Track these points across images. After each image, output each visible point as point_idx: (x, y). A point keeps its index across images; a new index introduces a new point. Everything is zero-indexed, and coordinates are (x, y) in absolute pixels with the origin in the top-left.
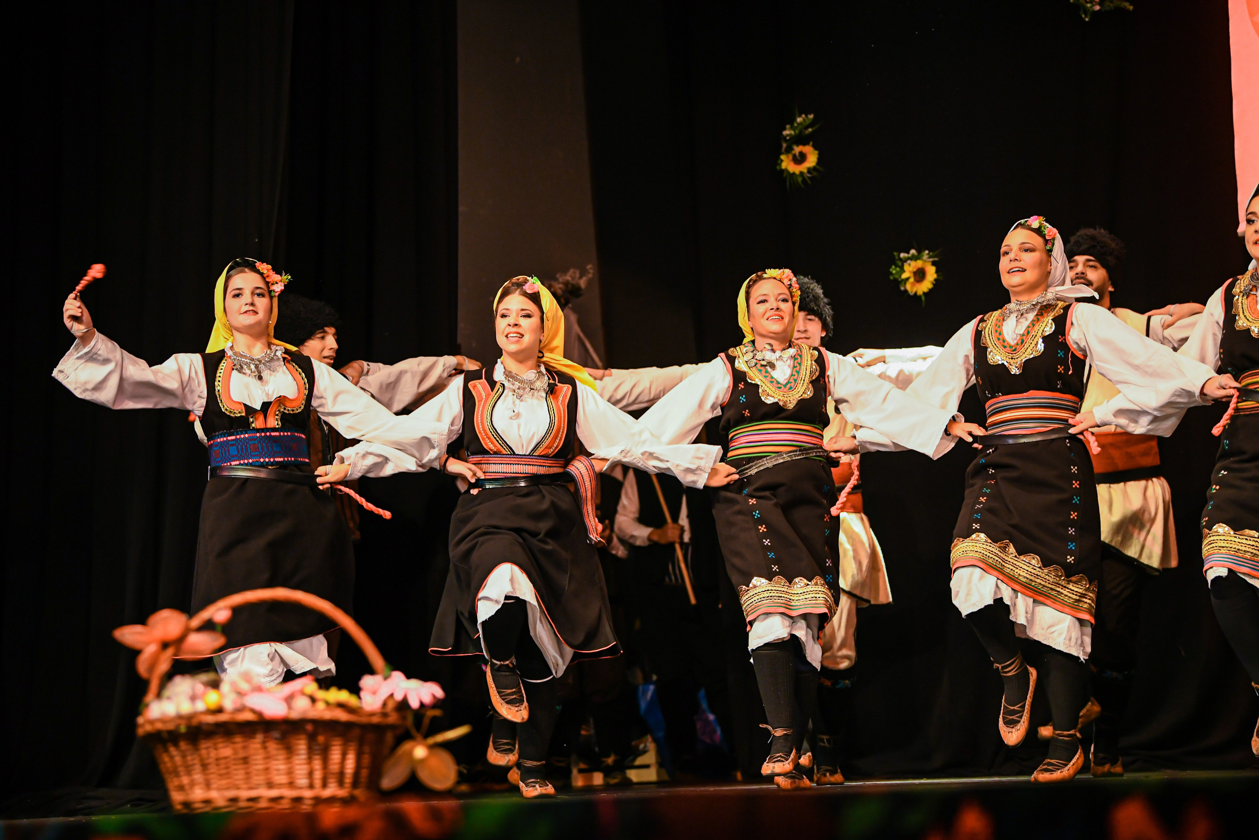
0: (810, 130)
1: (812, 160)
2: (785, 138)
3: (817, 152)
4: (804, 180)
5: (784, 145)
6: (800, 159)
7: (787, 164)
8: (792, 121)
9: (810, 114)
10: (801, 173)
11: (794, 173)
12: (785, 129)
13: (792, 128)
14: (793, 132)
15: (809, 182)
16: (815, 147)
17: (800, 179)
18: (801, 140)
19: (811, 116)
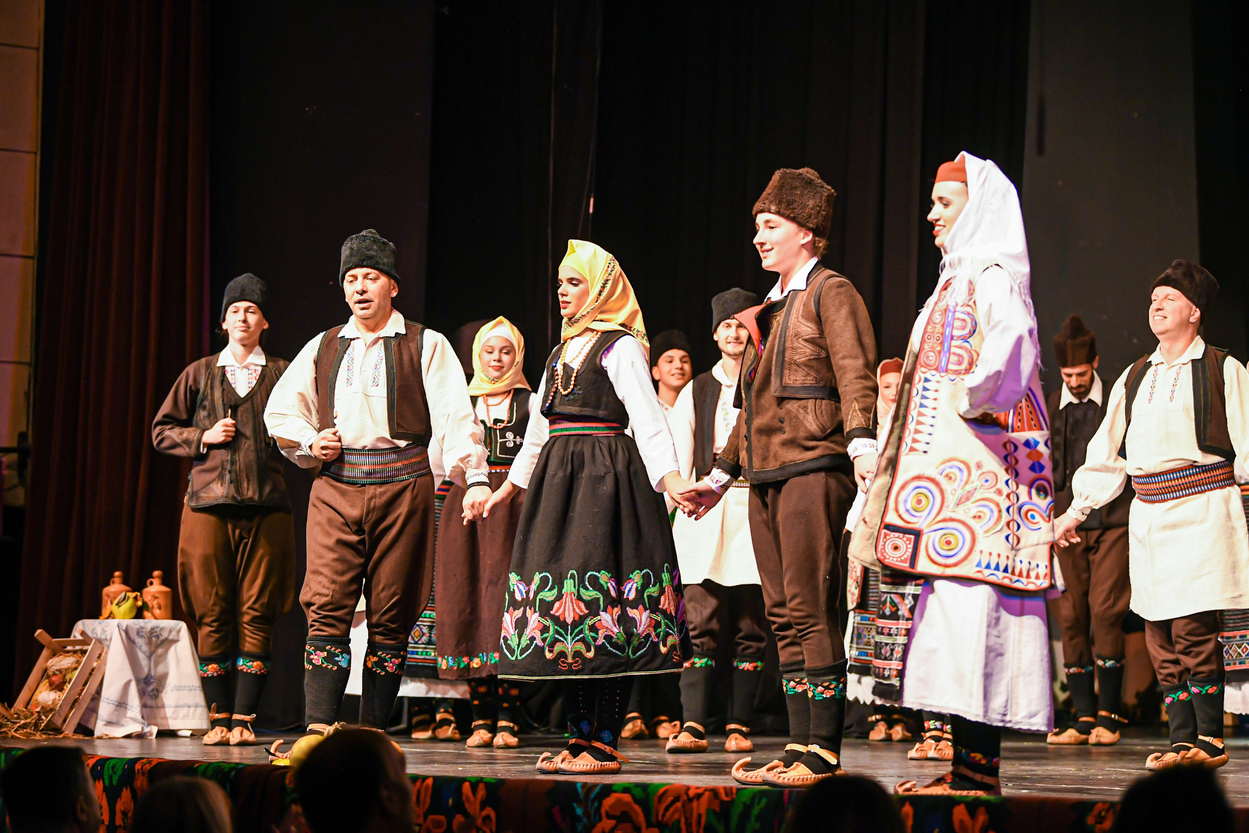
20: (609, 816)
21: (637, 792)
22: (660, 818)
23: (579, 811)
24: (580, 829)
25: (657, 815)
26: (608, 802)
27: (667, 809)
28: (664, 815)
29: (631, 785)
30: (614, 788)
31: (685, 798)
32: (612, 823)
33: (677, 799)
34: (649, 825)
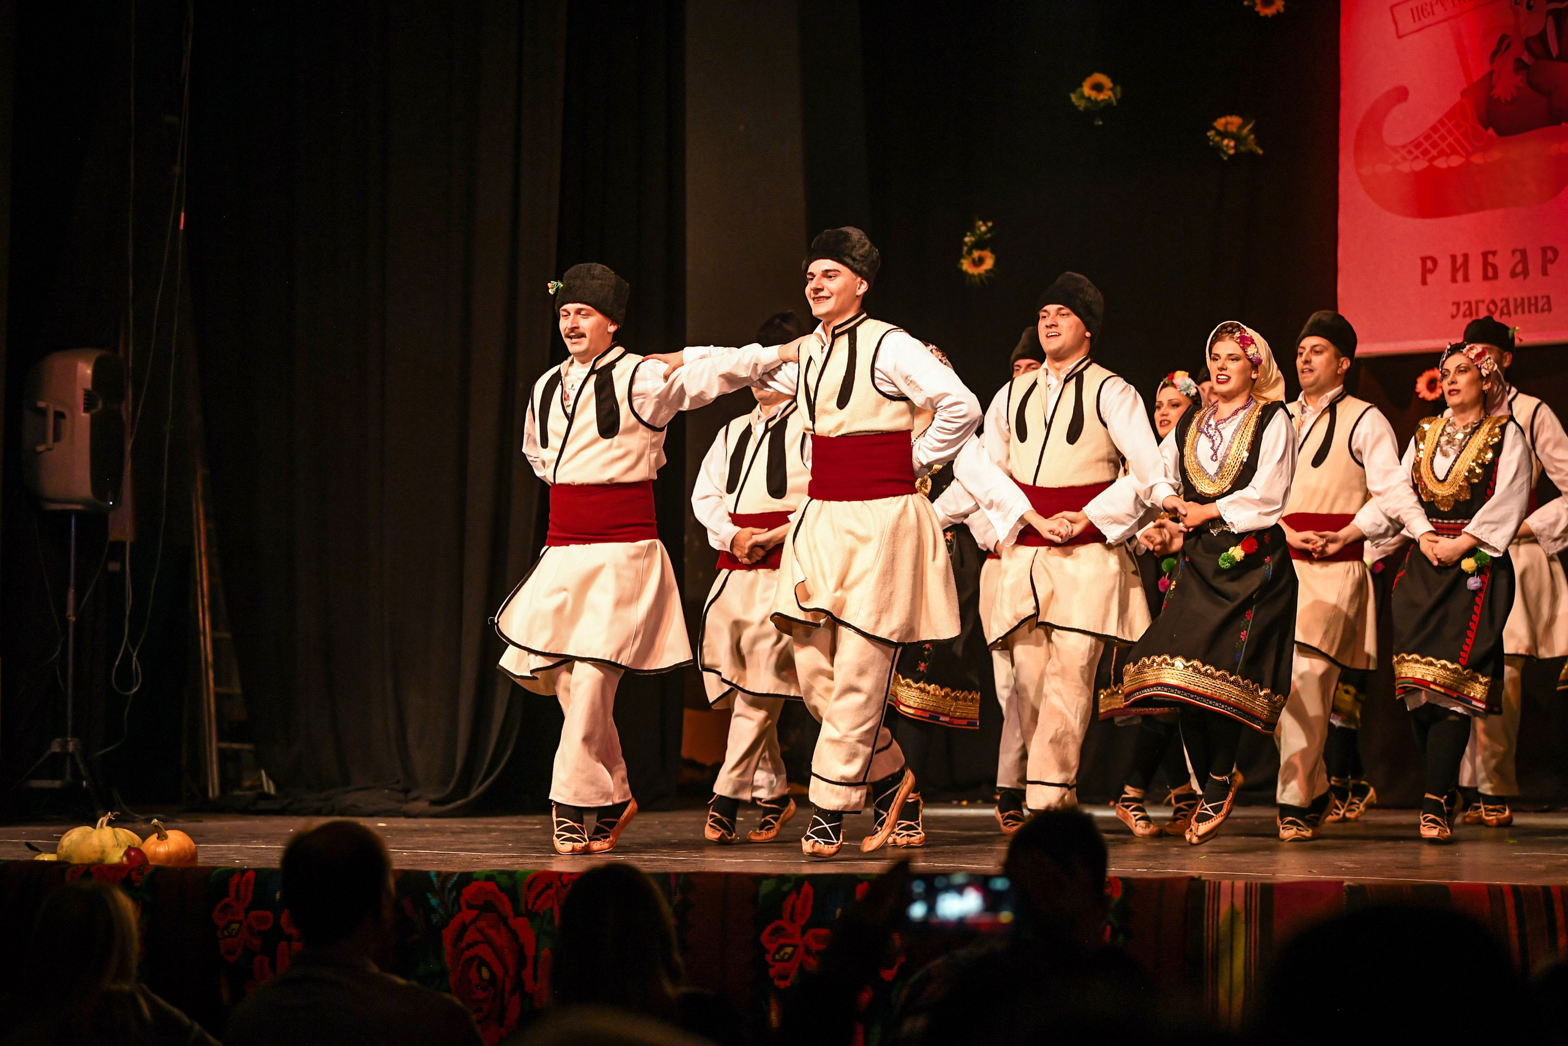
0: (989, 235)
1: (989, 263)
2: (966, 244)
3: (993, 256)
4: (981, 281)
5: (965, 249)
6: (980, 261)
7: (966, 265)
8: (972, 229)
9: (989, 221)
10: (980, 275)
11: (973, 275)
12: (965, 236)
13: (973, 234)
14: (973, 239)
15: (986, 282)
16: (992, 252)
17: (978, 280)
18: (979, 245)
19: (990, 224)
20: (470, 906)
21: (504, 880)
22: (530, 906)
23: (434, 902)
24: (435, 919)
25: (526, 903)
26: (468, 891)
27: (537, 897)
28: (534, 904)
29: (495, 873)
30: (475, 876)
31: (559, 884)
32: (474, 913)
33: (549, 886)
34: (518, 914)
